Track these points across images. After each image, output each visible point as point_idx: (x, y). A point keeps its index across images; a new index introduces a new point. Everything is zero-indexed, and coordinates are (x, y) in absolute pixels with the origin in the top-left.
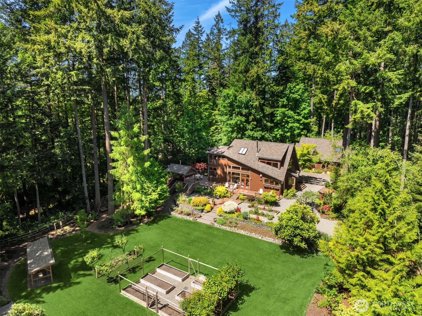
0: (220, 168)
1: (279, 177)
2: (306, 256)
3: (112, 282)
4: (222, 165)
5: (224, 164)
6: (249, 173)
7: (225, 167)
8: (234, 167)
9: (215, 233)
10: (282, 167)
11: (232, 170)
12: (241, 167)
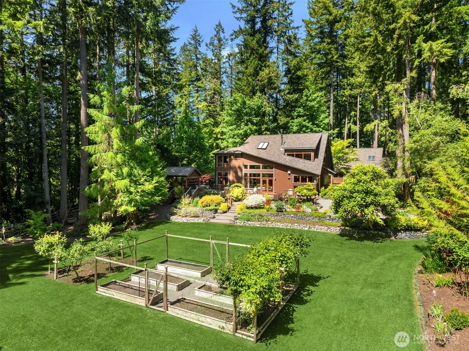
0: (232, 172)
1: (313, 170)
2: (380, 241)
3: (81, 281)
4: (235, 167)
5: (237, 166)
6: (274, 171)
7: (238, 170)
8: (252, 167)
9: (239, 230)
10: (316, 159)
11: (249, 171)
12: (261, 165)
